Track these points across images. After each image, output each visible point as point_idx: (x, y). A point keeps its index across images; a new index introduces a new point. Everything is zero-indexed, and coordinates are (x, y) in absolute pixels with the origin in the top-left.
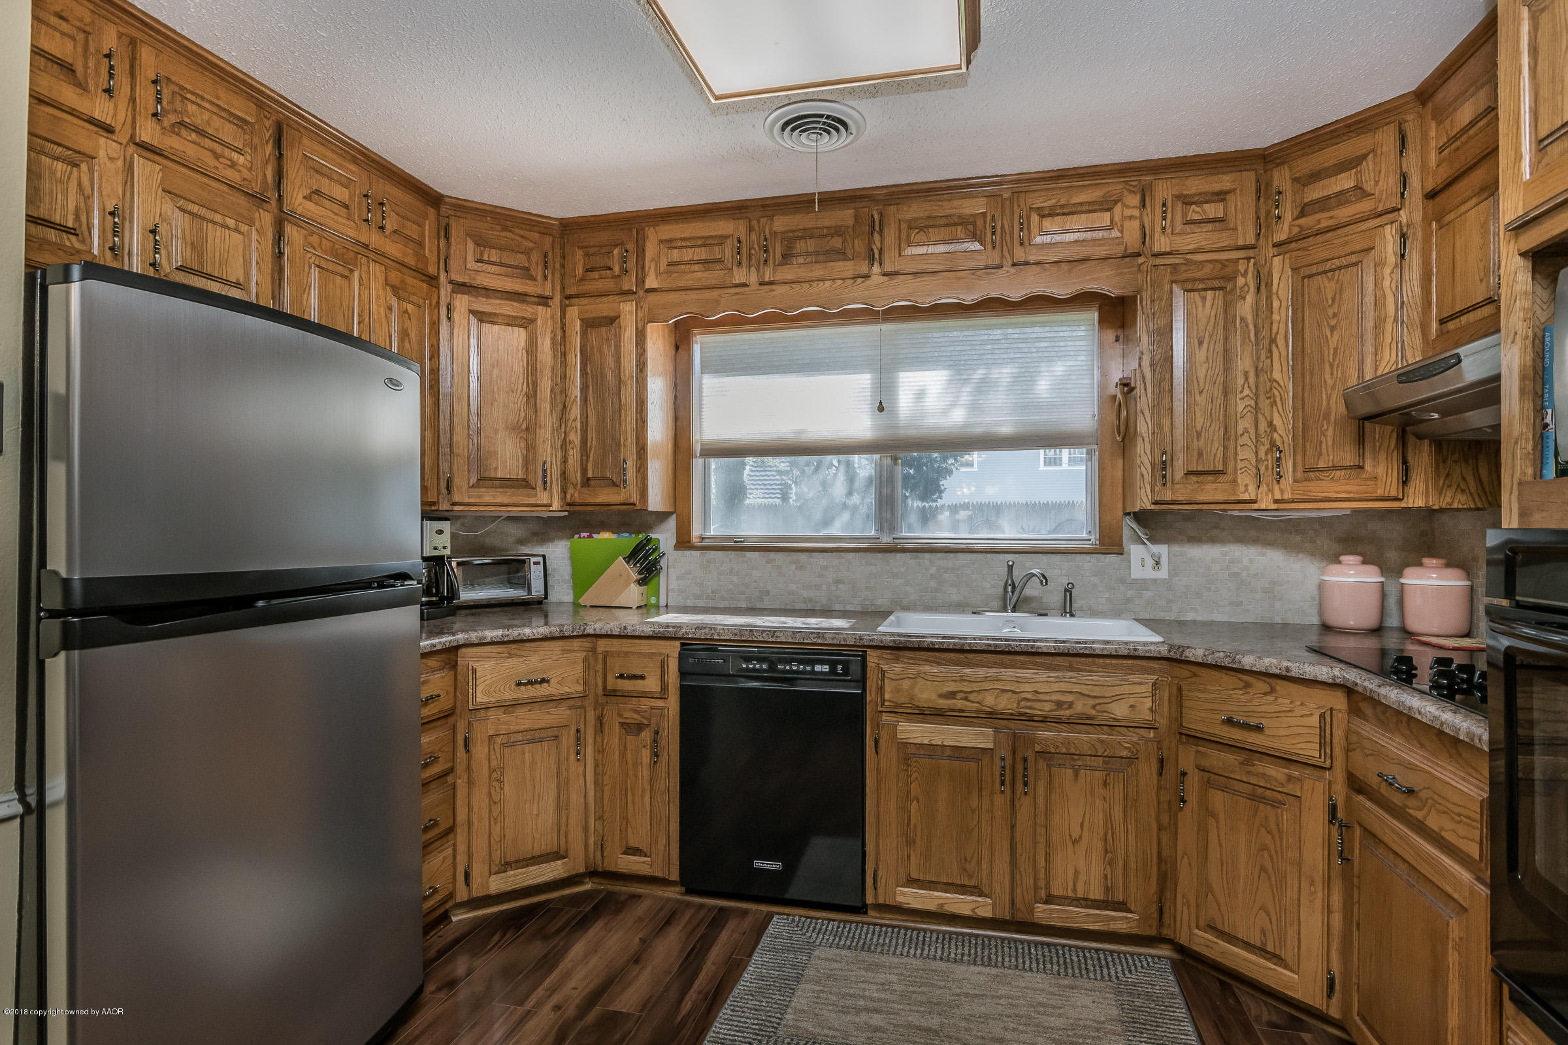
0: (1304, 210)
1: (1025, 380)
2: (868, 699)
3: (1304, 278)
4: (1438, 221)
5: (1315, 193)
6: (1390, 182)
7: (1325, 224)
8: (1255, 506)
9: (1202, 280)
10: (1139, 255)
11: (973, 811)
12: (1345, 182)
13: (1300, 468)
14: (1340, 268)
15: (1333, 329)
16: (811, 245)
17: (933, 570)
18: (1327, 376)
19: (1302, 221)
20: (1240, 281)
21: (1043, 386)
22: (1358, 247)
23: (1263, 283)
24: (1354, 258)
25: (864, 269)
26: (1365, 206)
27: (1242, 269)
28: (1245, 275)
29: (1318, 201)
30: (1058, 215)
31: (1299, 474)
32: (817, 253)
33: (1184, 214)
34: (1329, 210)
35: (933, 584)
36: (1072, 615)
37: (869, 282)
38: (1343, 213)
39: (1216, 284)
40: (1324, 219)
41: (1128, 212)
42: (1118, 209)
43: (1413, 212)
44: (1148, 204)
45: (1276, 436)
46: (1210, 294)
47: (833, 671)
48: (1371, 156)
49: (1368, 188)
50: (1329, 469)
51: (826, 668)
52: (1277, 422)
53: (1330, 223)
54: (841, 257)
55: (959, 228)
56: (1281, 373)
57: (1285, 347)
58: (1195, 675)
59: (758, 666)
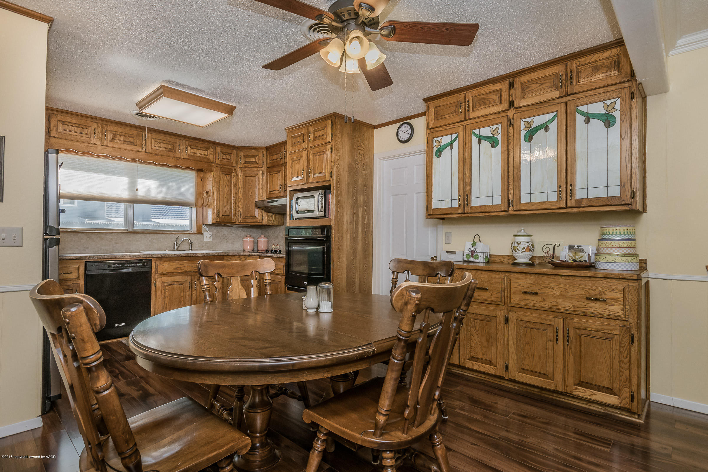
0: (246, 162)
1: (179, 187)
2: (152, 272)
3: (245, 176)
4: (269, 173)
5: (248, 159)
6: (261, 162)
7: (249, 167)
8: (235, 223)
9: (226, 172)
10: (213, 163)
11: (182, 297)
12: (253, 159)
13: (244, 216)
14: (252, 176)
15: (251, 188)
16: (122, 138)
17: (150, 239)
18: (250, 197)
19: (245, 164)
20: (233, 174)
21: (183, 189)
22: (255, 173)
23: (237, 175)
24: (255, 175)
25: (140, 150)
26: (257, 165)
27: (233, 171)
28: (234, 173)
29: (248, 161)
30: (195, 149)
31: (244, 217)
32: (124, 141)
33: (223, 156)
34: (251, 164)
35: (150, 243)
36: (192, 250)
37: (141, 153)
38: (253, 165)
39: (228, 173)
40: (249, 165)
41: (211, 153)
42: (209, 151)
43: (264, 169)
44: (215, 151)
45: (239, 209)
46: (227, 176)
47: (143, 265)
48: (258, 156)
49: (258, 162)
50: (250, 216)
51: (141, 264)
52: (240, 205)
53: (250, 167)
54: (132, 144)
55: (170, 145)
56: (240, 195)
57: (241, 191)
58: (230, 258)
59: (118, 266)
